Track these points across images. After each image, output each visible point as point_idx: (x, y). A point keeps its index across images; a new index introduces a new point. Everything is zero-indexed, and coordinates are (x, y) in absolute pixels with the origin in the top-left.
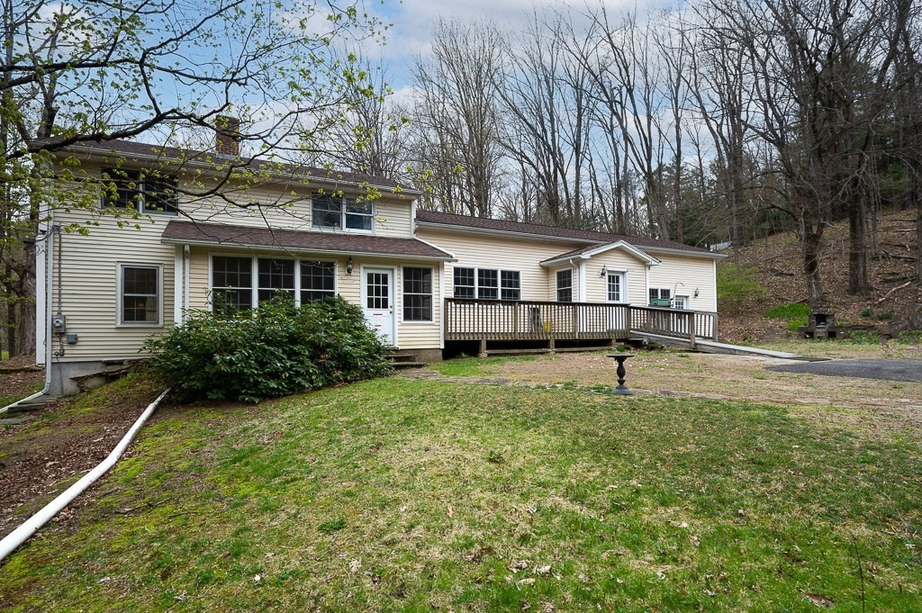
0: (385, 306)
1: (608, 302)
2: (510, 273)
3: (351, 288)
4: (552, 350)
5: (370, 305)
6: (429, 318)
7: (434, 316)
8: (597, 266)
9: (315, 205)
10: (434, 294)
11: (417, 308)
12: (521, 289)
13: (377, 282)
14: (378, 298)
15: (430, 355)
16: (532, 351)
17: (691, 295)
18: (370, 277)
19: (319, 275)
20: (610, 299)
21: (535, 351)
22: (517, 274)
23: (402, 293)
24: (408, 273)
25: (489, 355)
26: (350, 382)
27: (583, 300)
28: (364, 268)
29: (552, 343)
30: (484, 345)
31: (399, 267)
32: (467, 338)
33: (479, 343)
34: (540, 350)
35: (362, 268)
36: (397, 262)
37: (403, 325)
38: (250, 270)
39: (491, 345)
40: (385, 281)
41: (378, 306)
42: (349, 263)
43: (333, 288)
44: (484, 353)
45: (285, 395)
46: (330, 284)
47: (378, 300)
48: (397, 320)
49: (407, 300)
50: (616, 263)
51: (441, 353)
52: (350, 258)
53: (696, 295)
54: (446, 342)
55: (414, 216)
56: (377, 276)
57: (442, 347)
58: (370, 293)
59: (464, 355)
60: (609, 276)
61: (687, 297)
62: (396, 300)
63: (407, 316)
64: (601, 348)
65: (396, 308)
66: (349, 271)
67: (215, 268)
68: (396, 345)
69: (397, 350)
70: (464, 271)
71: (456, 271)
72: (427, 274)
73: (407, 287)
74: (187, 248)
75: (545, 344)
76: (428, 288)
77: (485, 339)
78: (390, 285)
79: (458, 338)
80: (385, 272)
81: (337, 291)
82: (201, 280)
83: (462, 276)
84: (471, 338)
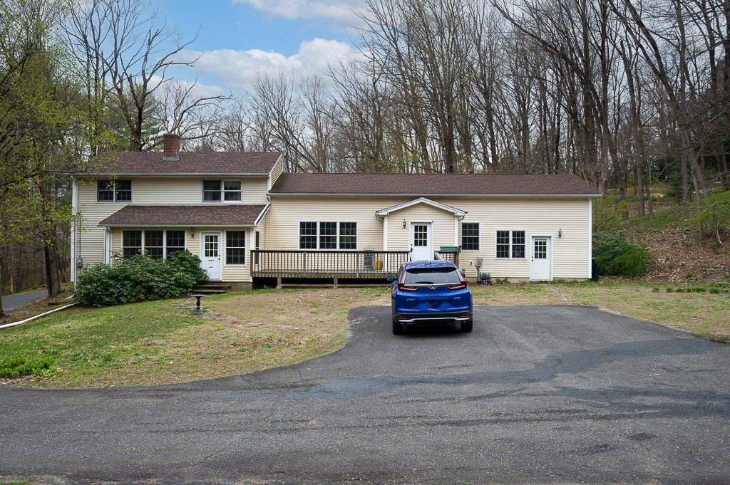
0: (216, 255)
2: (348, 225)
3: (195, 246)
4: (335, 285)
5: (207, 255)
6: (242, 261)
7: (246, 261)
8: (399, 220)
9: (205, 188)
10: (246, 247)
11: (235, 256)
12: (358, 236)
13: (211, 241)
15: (244, 286)
16: (317, 285)
17: (554, 234)
18: (207, 238)
19: (177, 237)
20: (416, 245)
22: (354, 225)
23: (225, 247)
24: (229, 234)
25: (283, 287)
27: (385, 250)
28: (202, 233)
29: (336, 281)
30: (279, 280)
31: (223, 231)
32: (267, 276)
33: (275, 279)
34: (324, 285)
35: (200, 234)
36: (222, 229)
37: (225, 267)
38: (140, 237)
39: (285, 281)
40: (216, 240)
41: (211, 255)
42: (193, 231)
43: (184, 246)
44: (279, 286)
46: (183, 244)
47: (211, 252)
48: (221, 264)
49: (229, 251)
50: (421, 216)
51: (251, 284)
52: (192, 228)
53: (560, 236)
54: (254, 279)
56: (211, 237)
57: (251, 281)
58: (207, 247)
59: (265, 286)
60: (416, 227)
61: (550, 237)
62: (221, 252)
63: (229, 261)
64: (382, 285)
65: (222, 256)
66: (193, 235)
67: (124, 237)
68: (221, 280)
69: (221, 282)
70: (308, 224)
71: (302, 224)
72: (242, 234)
73: (229, 244)
74: (109, 228)
75: (330, 281)
76: (243, 244)
77: (280, 276)
78: (218, 243)
79: (260, 276)
80: (216, 235)
81: (186, 247)
82: (118, 244)
83: (307, 228)
84: (270, 276)
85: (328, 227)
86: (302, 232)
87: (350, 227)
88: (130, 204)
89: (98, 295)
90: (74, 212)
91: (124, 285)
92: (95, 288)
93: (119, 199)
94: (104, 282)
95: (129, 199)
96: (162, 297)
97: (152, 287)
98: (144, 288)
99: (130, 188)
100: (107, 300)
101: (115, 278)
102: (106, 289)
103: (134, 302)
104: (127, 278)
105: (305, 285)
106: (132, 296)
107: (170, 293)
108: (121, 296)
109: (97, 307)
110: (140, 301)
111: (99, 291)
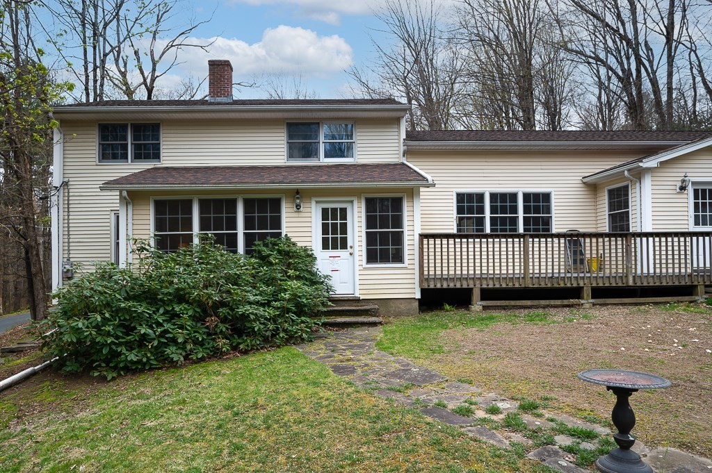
0: (344, 245)
1: (693, 228)
2: (537, 196)
3: (302, 228)
4: (587, 301)
5: (325, 246)
6: (398, 257)
7: (406, 257)
8: (673, 177)
9: (290, 136)
10: (406, 229)
11: (384, 248)
12: (553, 215)
13: (334, 218)
14: (335, 237)
15: (402, 307)
16: (553, 302)
18: (325, 212)
19: (266, 211)
20: (697, 223)
21: (558, 302)
22: (547, 197)
23: (364, 229)
24: (371, 204)
25: (485, 308)
26: (245, 352)
27: (648, 228)
28: (317, 202)
29: (587, 292)
30: (476, 294)
31: (359, 198)
32: (452, 285)
33: (469, 291)
34: (566, 302)
35: (313, 203)
36: (357, 192)
37: (365, 269)
38: (190, 212)
39: (487, 294)
40: (344, 217)
41: (335, 247)
42: (299, 196)
43: (280, 228)
44: (477, 305)
45: (151, 369)
46: (277, 223)
47: (335, 240)
48: (357, 263)
49: (371, 239)
51: (417, 304)
52: (298, 192)
54: (423, 291)
55: (403, 136)
56: (334, 210)
57: (418, 296)
58: (325, 231)
59: (447, 307)
60: (696, 192)
62: (357, 239)
63: (372, 257)
64: (676, 299)
65: (357, 248)
66: (298, 207)
67: (157, 213)
68: (357, 295)
69: (357, 300)
70: (470, 196)
71: (461, 197)
72: (397, 204)
73: (370, 222)
74: (125, 194)
75: (576, 293)
76: (398, 222)
77: (478, 286)
78: (349, 221)
79: (439, 286)
80: (343, 206)
81: (284, 231)
82: (144, 225)
83: (468, 204)
84: (458, 286)
85: (504, 201)
86: (460, 210)
87: (539, 203)
88: (158, 165)
89: (104, 345)
90: (56, 180)
91: (173, 316)
92: (98, 327)
93: (138, 157)
94: (119, 310)
95: (157, 157)
96: (269, 341)
97: (245, 317)
98: (224, 320)
99: (158, 139)
100: (132, 357)
101: (149, 296)
102: (129, 330)
103: (202, 360)
104: (181, 297)
105: (528, 303)
106: (196, 342)
107: (285, 331)
108: (166, 345)
109: (103, 379)
110: (217, 354)
111: (108, 334)
